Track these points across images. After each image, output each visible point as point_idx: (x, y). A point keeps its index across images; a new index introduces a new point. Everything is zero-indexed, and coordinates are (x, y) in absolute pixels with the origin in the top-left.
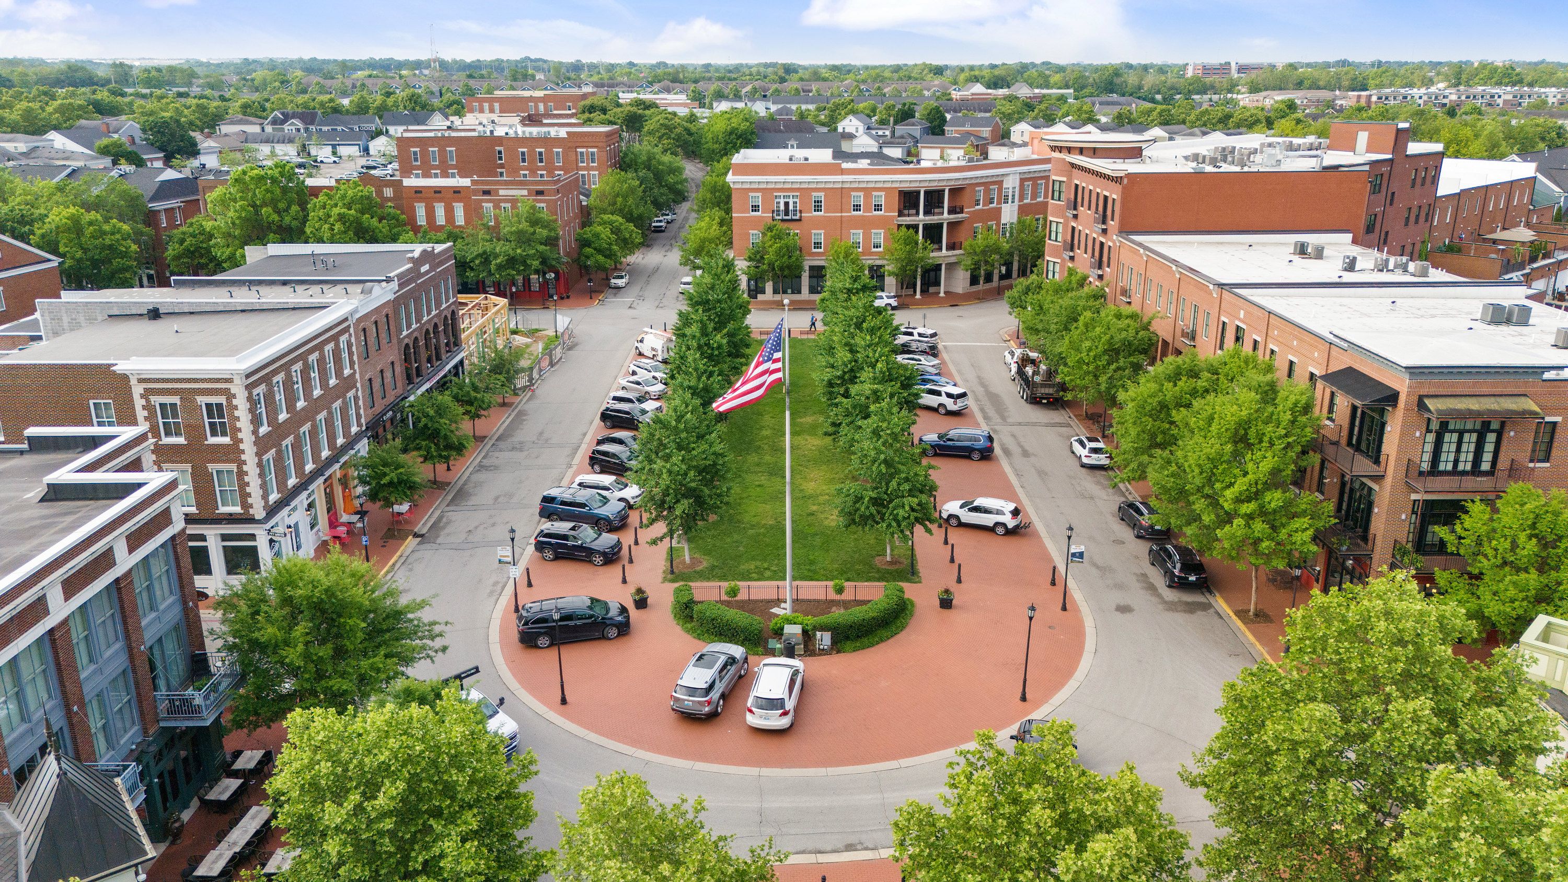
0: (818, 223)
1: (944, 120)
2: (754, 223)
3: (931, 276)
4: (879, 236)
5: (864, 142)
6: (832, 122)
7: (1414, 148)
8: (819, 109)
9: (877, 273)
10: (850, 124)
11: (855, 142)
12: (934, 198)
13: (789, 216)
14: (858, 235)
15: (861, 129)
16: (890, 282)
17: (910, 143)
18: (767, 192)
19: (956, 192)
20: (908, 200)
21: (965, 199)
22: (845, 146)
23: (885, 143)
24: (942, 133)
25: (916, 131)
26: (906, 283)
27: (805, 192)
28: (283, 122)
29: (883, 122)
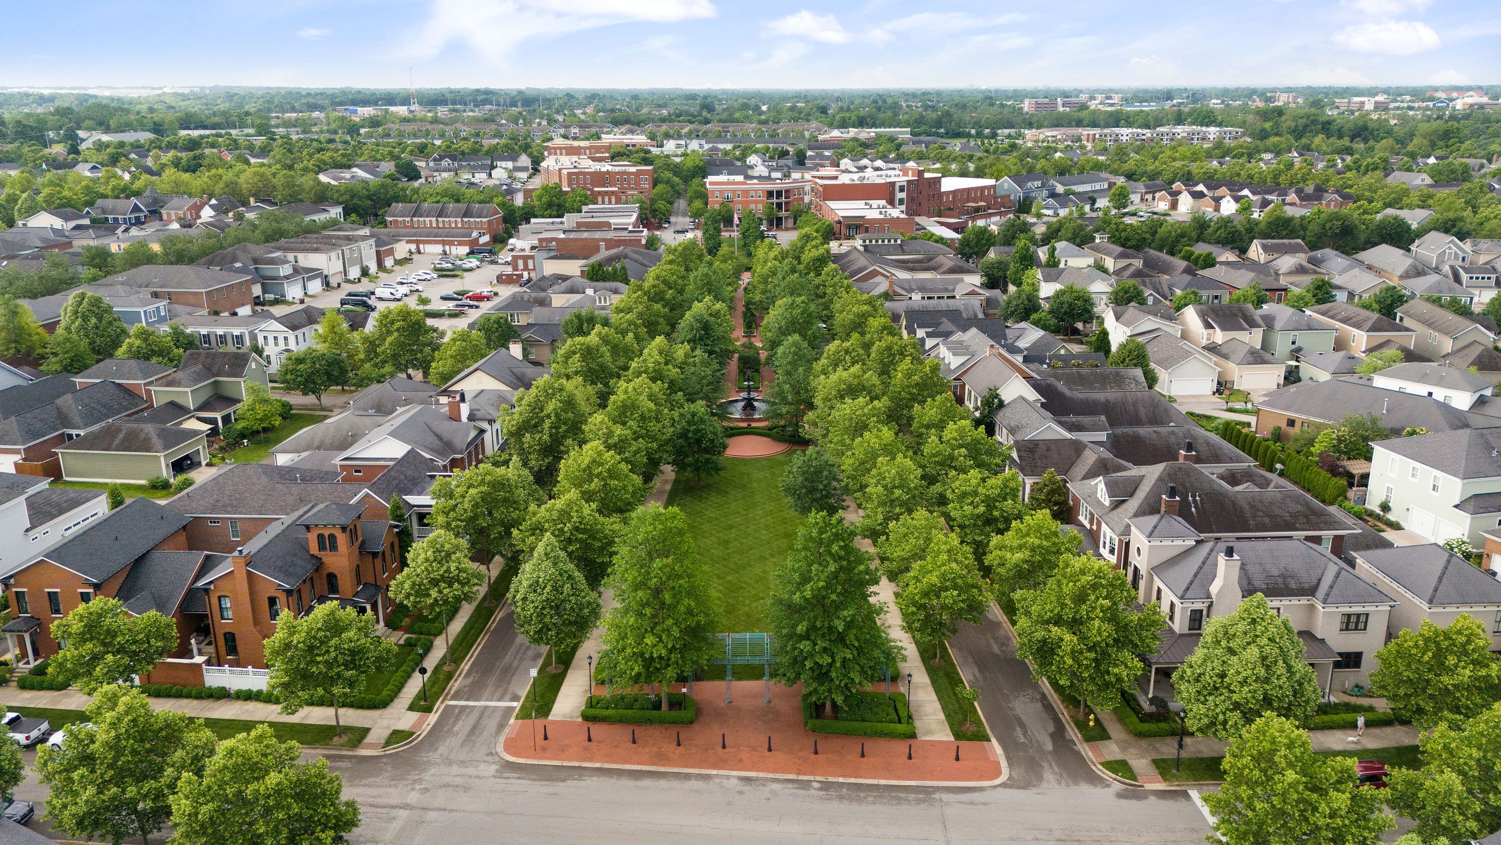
0: (739, 202)
1: (805, 157)
2: (716, 202)
3: (779, 220)
4: (760, 207)
5: (761, 170)
6: (743, 158)
7: (927, 175)
8: (734, 148)
9: (761, 219)
10: (753, 159)
11: (756, 169)
12: (779, 194)
13: (729, 200)
14: (752, 206)
15: (760, 162)
16: (765, 222)
17: (786, 170)
18: (721, 192)
19: (787, 191)
20: (770, 194)
21: (791, 193)
22: (750, 172)
23: (772, 169)
24: (804, 164)
25: (790, 162)
26: (770, 223)
27: (734, 191)
28: (440, 160)
29: (772, 158)
